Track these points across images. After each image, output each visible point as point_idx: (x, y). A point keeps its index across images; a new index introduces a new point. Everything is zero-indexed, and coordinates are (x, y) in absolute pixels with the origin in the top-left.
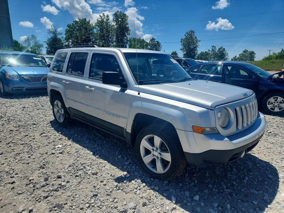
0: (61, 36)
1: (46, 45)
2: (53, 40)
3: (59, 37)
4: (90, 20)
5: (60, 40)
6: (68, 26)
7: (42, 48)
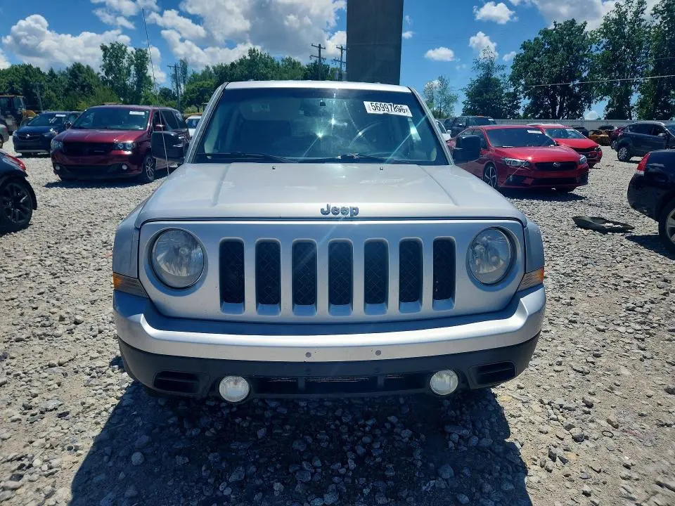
0: (502, 72)
1: (463, 98)
2: (480, 83)
3: (496, 75)
4: (585, 23)
5: (497, 83)
6: (524, 47)
7: (454, 104)
